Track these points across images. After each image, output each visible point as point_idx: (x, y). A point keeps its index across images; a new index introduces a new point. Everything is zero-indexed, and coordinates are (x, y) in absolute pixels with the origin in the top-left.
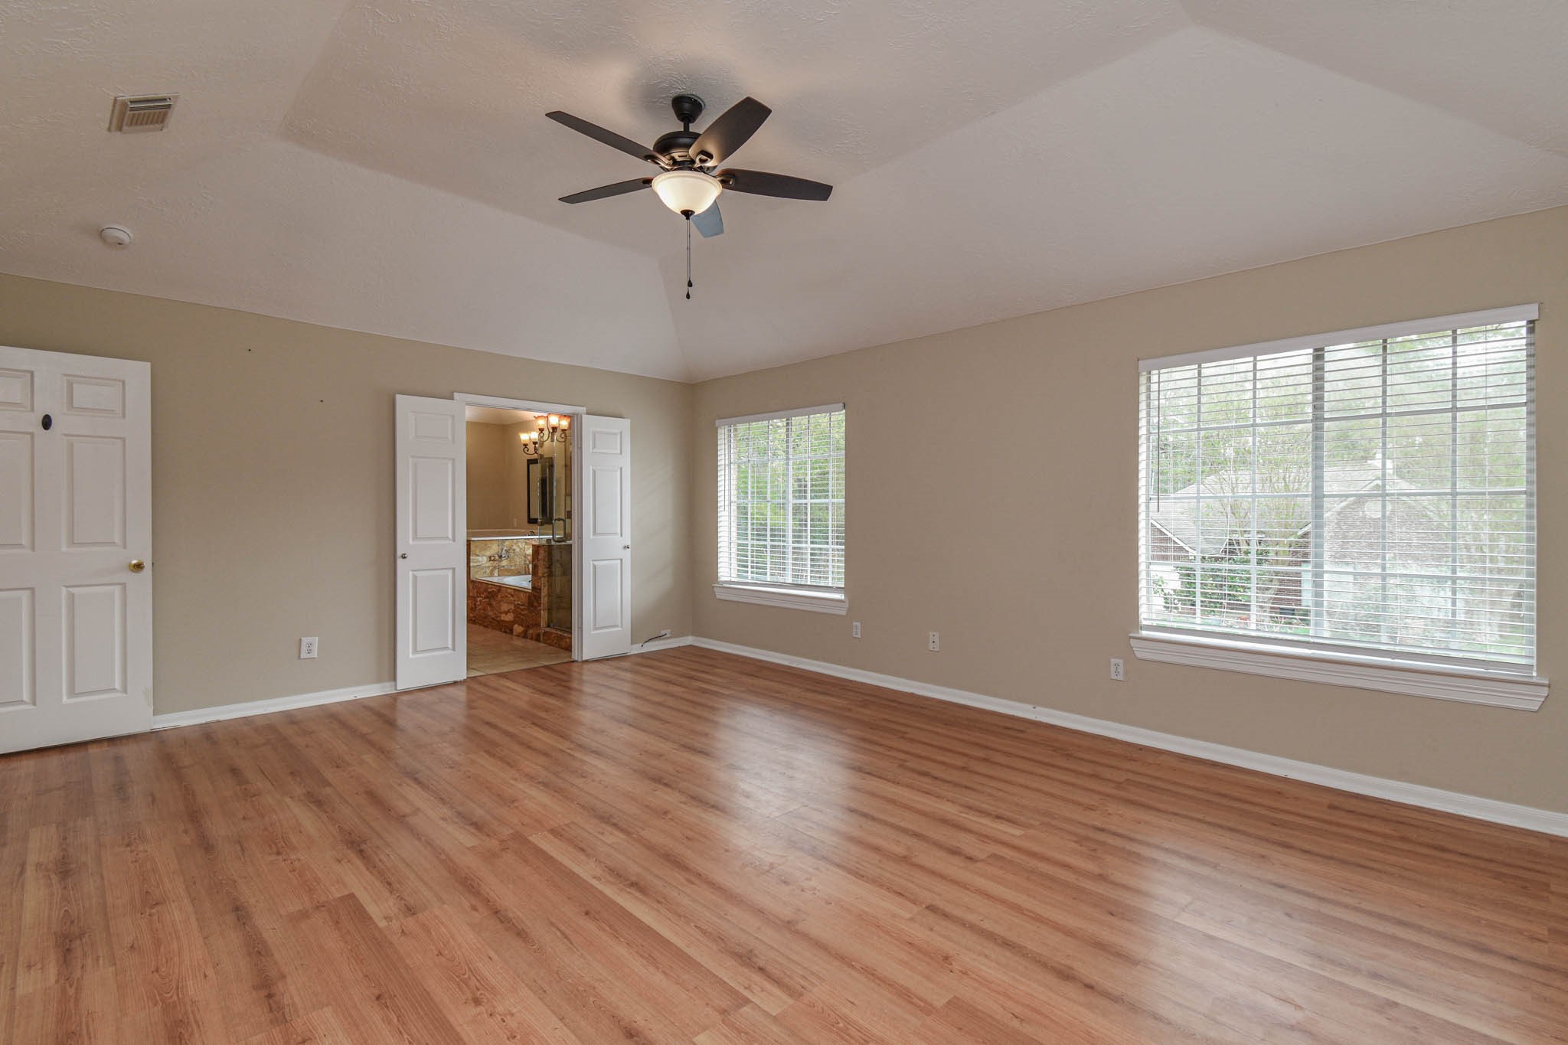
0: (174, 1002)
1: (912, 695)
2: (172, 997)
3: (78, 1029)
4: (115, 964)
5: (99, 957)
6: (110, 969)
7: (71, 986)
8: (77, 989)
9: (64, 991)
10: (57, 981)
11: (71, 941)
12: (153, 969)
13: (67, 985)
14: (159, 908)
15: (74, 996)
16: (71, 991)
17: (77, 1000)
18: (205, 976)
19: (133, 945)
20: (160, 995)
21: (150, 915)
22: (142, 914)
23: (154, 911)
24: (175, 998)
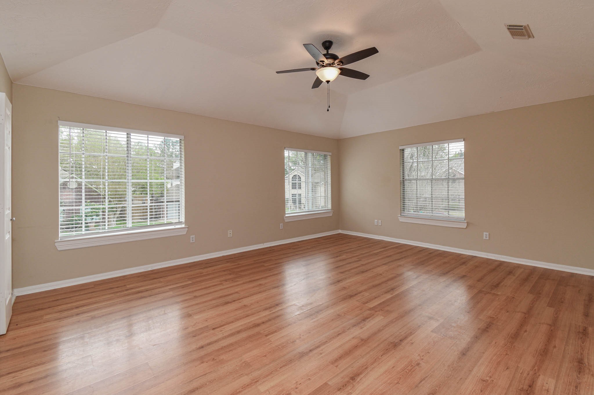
0: (509, 343)
1: (223, 256)
2: (509, 345)
3: (539, 355)
4: (518, 367)
5: (521, 374)
6: (520, 366)
7: (535, 370)
8: (534, 367)
9: (539, 370)
10: (539, 375)
11: (527, 391)
12: (507, 356)
13: (537, 371)
14: (485, 379)
15: (536, 366)
16: (536, 368)
17: (536, 364)
18: (495, 343)
19: (506, 369)
20: (511, 347)
21: (491, 377)
22: (493, 381)
23: (488, 378)
24: (508, 344)
